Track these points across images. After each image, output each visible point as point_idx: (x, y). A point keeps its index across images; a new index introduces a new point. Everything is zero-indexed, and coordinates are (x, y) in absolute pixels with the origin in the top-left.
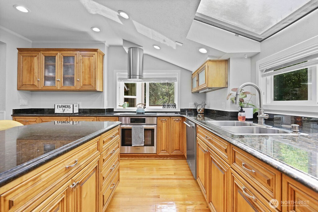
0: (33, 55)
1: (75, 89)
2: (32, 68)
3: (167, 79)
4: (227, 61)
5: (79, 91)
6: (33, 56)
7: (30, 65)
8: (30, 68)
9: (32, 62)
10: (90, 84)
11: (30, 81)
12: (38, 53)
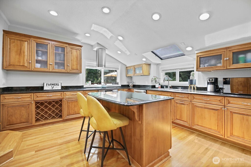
0: (23, 39)
1: (65, 72)
2: (22, 51)
3: (114, 68)
4: (149, 65)
5: (68, 73)
6: (22, 41)
7: (19, 48)
8: (19, 51)
9: (21, 45)
10: (77, 68)
11: (20, 62)
12: (30, 39)
